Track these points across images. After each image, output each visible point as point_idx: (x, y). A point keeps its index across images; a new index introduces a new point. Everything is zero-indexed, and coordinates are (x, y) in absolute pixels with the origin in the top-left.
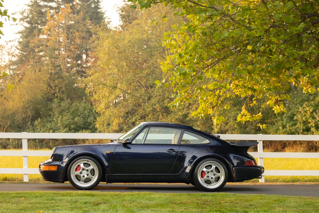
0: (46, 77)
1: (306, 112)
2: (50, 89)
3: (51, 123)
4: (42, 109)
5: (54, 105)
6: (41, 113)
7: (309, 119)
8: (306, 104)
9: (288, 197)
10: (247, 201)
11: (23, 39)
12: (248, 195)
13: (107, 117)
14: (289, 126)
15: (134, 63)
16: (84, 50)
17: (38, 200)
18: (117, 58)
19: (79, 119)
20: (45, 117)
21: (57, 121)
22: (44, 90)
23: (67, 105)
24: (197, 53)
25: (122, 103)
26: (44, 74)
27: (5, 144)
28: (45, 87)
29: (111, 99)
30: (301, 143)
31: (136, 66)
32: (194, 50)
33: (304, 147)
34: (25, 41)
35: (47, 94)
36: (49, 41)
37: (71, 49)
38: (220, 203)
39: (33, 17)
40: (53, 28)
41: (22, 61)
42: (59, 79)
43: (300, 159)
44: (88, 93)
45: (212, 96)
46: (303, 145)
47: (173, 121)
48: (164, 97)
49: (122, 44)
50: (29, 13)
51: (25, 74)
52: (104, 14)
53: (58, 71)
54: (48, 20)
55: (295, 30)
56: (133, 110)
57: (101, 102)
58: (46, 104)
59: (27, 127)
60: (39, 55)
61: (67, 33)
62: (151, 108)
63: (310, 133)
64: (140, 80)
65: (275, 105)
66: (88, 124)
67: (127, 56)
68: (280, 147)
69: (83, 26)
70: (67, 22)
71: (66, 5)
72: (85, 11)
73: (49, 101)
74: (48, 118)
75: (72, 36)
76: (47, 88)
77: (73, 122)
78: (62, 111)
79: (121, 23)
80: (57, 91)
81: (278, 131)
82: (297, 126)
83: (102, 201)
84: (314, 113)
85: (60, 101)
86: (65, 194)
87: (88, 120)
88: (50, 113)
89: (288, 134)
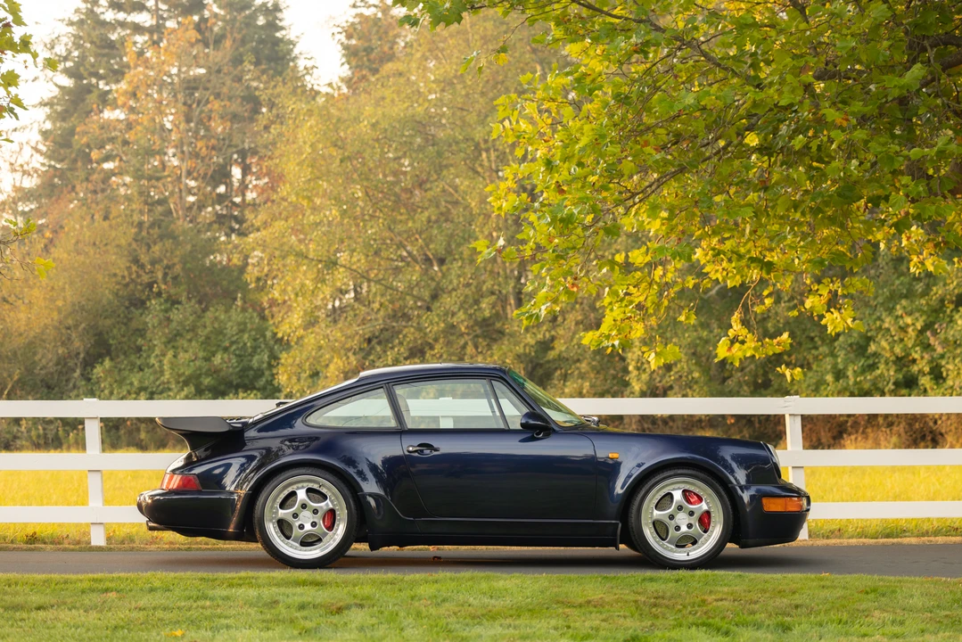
0: (125, 235)
1: (903, 329)
2: (137, 272)
3: (141, 373)
4: (115, 331)
5: (151, 319)
6: (111, 342)
7: (912, 351)
8: (904, 308)
9: (900, 581)
10: (781, 593)
11: (54, 123)
12: (779, 576)
13: (310, 353)
14: (855, 371)
15: (390, 190)
16: (237, 152)
17: (158, 599)
18: (338, 174)
19: (226, 359)
20: (125, 354)
21: (161, 366)
22: (120, 274)
23: (188, 319)
24: (602, 155)
25: (353, 309)
26: (118, 225)
27: (8, 436)
28: (122, 266)
29: (322, 300)
30: (890, 421)
31: (394, 200)
32: (593, 149)
33: (900, 435)
34: (60, 128)
35: (127, 285)
36: (131, 129)
37: (197, 150)
38: (704, 601)
39: (83, 58)
40: (142, 89)
41: (51, 189)
42: (165, 240)
43: (894, 469)
44: (254, 280)
45: (644, 285)
46: (895, 428)
47: (507, 361)
48: (481, 290)
49: (353, 133)
50: (70, 44)
51: (62, 227)
52: (294, 45)
53: (162, 218)
54: (128, 66)
55: (895, 86)
56: (387, 330)
57: (290, 306)
58: (126, 317)
59: (71, 385)
60: (103, 170)
61: (185, 104)
62: (442, 325)
63: (916, 391)
64: (406, 240)
65: (828, 311)
66: (252, 373)
67: (366, 169)
68: (829, 435)
69: (233, 81)
70: (184, 69)
71: (180, 19)
72: (238, 36)
73: (135, 305)
74: (133, 357)
75: (202, 112)
76: (129, 268)
77: (209, 370)
78: (176, 336)
79: (346, 71)
80: (160, 275)
81: (822, 388)
82: (879, 372)
83: (350, 601)
84: (928, 333)
85: (168, 305)
86: (235, 581)
87: (251, 361)
88: (140, 341)
89: (852, 395)
